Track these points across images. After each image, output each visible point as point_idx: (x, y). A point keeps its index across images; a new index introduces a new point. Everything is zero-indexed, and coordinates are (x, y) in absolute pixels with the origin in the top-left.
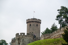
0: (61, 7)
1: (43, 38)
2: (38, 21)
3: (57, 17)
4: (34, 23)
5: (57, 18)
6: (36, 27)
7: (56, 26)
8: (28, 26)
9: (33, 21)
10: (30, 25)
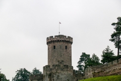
0: (118, 18)
1: (91, 73)
2: (68, 40)
3: (112, 36)
4: (61, 43)
5: (112, 38)
6: (65, 50)
7: (112, 51)
8: (50, 50)
9: (58, 41)
10: (55, 47)
